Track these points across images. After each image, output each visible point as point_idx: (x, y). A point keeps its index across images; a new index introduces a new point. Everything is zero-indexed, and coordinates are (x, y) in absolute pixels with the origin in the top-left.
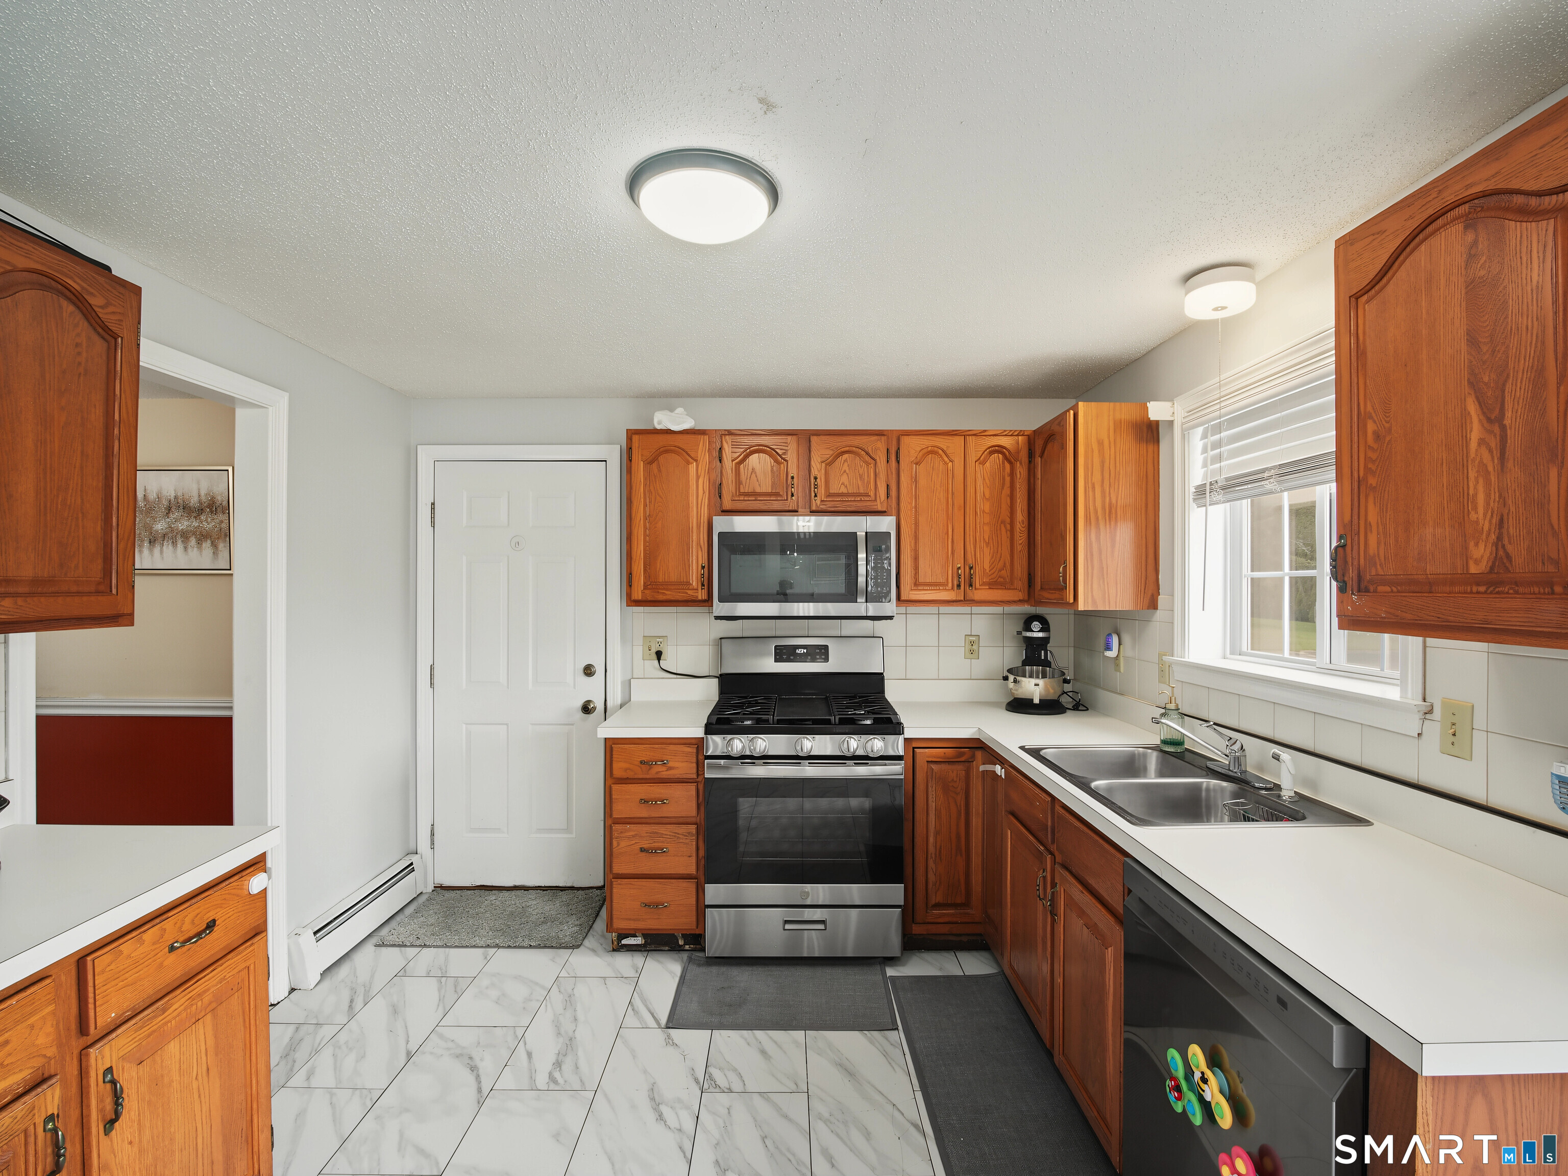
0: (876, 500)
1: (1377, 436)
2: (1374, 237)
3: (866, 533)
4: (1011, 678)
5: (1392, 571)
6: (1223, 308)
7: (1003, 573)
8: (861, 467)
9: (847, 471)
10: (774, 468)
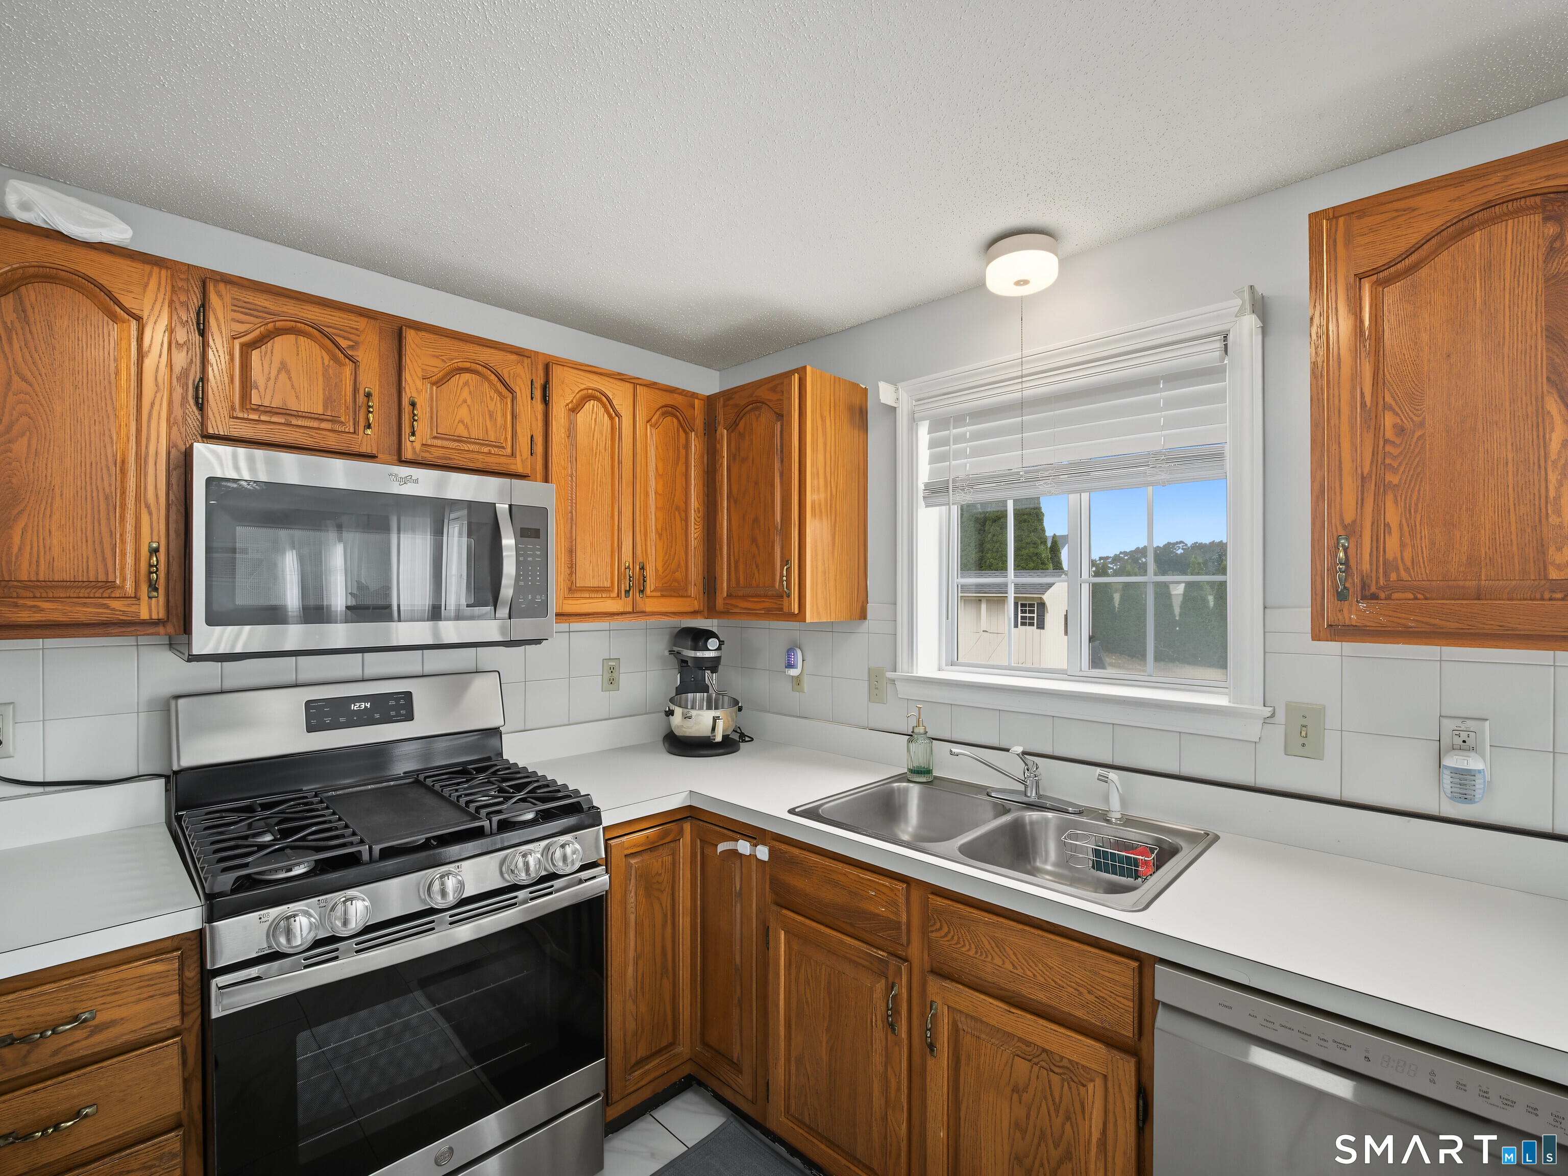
0: (513, 455)
1: (1400, 430)
2: (1397, 214)
3: (510, 506)
4: (678, 711)
5: (1424, 576)
6: (1026, 282)
7: (678, 575)
8: (492, 399)
9: (469, 402)
10: (331, 371)
